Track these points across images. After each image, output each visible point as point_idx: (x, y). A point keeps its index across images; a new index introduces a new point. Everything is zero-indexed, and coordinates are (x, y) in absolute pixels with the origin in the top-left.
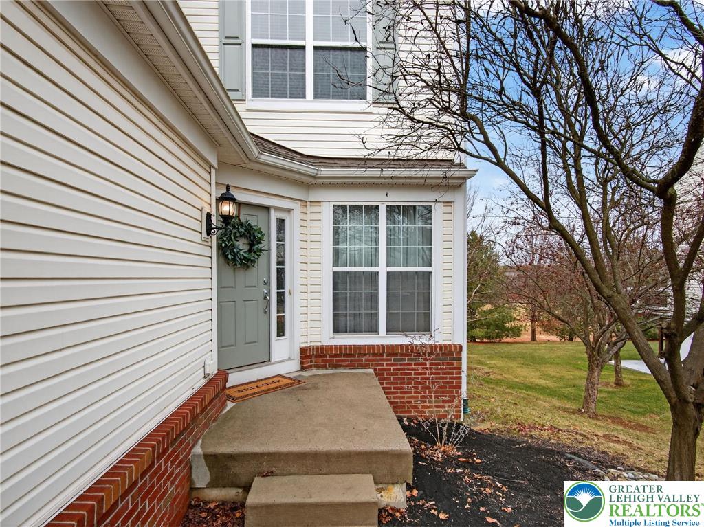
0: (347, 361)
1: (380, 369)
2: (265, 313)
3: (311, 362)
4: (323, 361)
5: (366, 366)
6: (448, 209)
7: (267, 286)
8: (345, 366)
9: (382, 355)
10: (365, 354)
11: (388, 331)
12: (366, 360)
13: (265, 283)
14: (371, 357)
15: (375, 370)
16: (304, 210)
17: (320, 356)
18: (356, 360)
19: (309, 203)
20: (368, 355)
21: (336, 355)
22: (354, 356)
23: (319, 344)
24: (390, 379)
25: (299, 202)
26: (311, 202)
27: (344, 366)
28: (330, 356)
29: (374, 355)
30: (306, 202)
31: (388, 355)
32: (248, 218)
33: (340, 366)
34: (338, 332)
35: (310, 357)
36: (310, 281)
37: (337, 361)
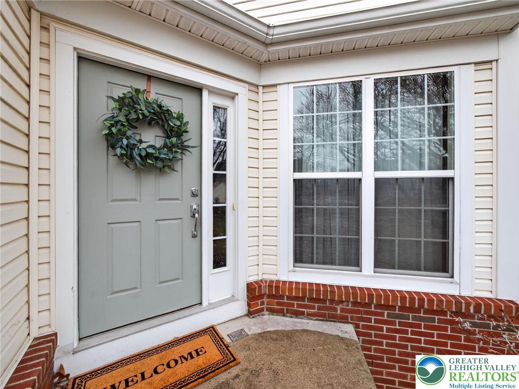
0: (313, 308)
1: (364, 327)
2: (194, 236)
3: (262, 303)
4: (278, 304)
5: (343, 320)
6: (486, 75)
7: (197, 199)
8: (310, 316)
9: (369, 305)
10: (342, 302)
11: (376, 266)
12: (342, 310)
13: (194, 195)
14: (350, 307)
15: (357, 326)
16: (253, 96)
17: (274, 297)
18: (326, 308)
19: (261, 88)
20: (345, 304)
21: (297, 298)
22: (324, 301)
23: (274, 278)
24: (381, 344)
25: (247, 85)
26: (264, 87)
27: (308, 314)
28: (288, 298)
29: (355, 303)
30: (257, 86)
31: (378, 306)
32: (161, 98)
33: (302, 313)
34: (301, 262)
35: (261, 296)
36: (262, 192)
37: (299, 306)
